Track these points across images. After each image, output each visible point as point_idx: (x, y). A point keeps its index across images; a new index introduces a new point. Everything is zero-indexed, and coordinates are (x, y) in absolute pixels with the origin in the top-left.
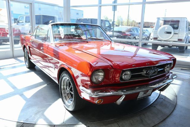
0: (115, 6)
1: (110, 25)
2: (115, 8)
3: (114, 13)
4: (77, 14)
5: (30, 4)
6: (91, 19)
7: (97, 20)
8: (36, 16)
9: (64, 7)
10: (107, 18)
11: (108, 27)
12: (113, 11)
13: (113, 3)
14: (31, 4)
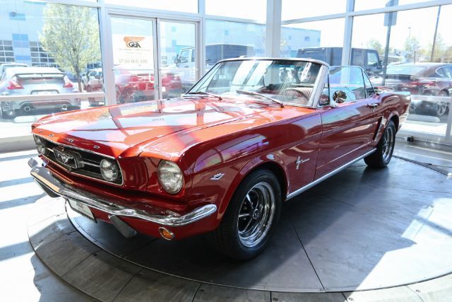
0: (391, 13)
1: (380, 62)
2: (391, 18)
3: (389, 31)
4: (307, 38)
5: (197, 24)
6: (332, 49)
7: (340, 49)
8: (208, 48)
9: (267, 25)
10: (376, 44)
11: (374, 65)
12: (385, 25)
13: (387, 5)
14: (199, 22)
